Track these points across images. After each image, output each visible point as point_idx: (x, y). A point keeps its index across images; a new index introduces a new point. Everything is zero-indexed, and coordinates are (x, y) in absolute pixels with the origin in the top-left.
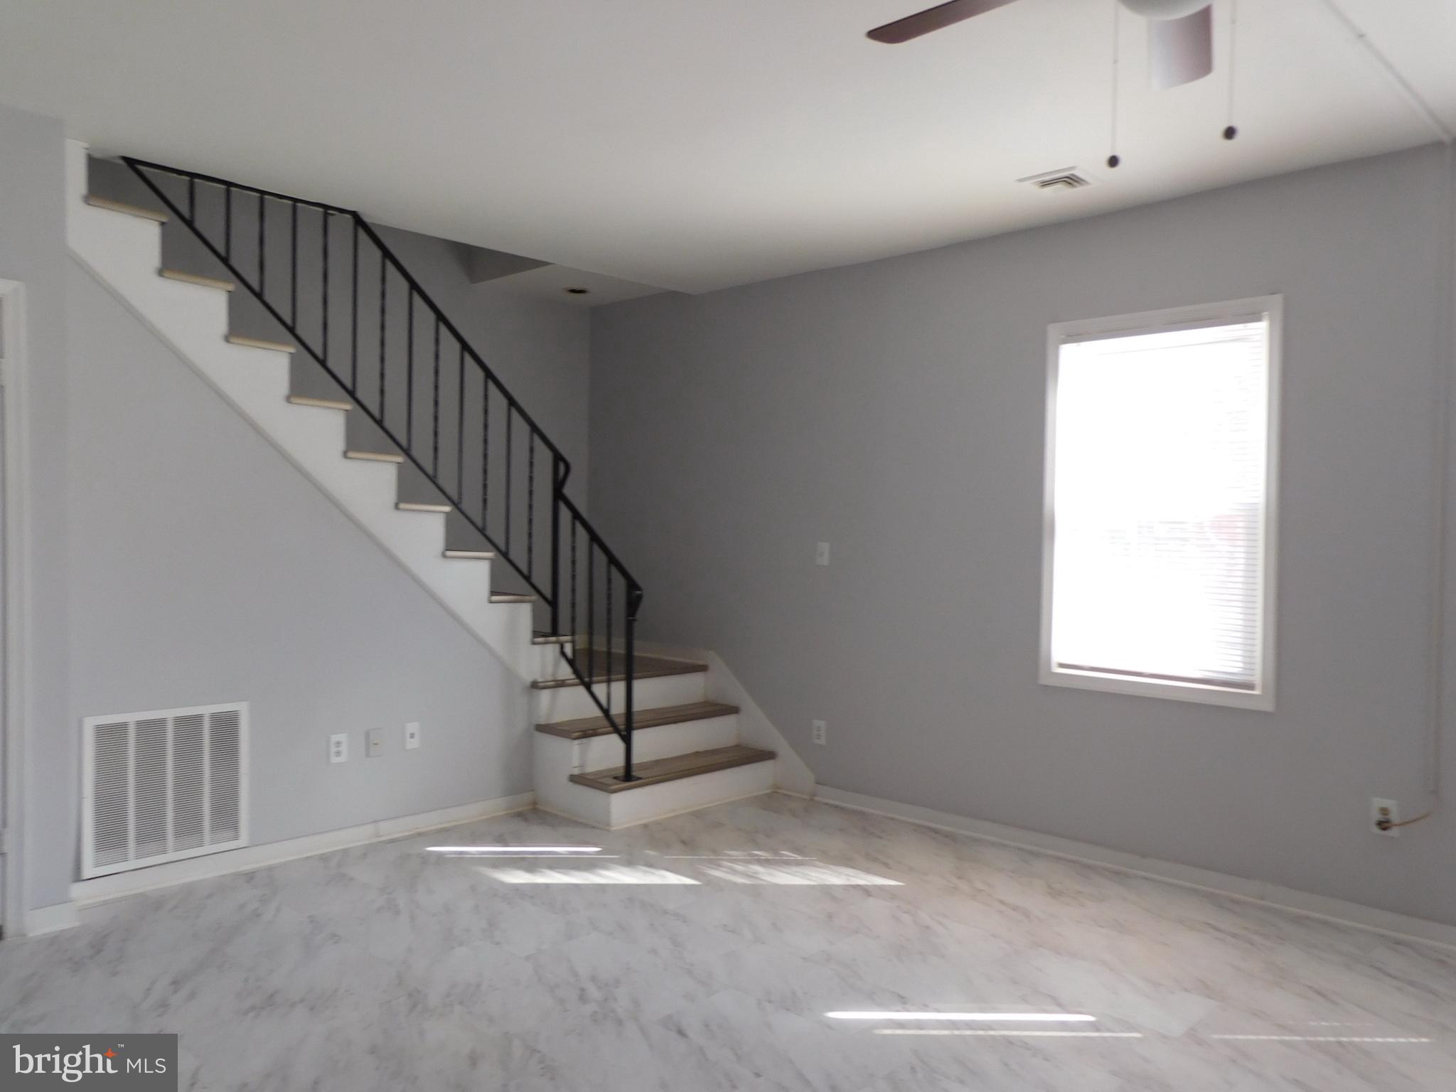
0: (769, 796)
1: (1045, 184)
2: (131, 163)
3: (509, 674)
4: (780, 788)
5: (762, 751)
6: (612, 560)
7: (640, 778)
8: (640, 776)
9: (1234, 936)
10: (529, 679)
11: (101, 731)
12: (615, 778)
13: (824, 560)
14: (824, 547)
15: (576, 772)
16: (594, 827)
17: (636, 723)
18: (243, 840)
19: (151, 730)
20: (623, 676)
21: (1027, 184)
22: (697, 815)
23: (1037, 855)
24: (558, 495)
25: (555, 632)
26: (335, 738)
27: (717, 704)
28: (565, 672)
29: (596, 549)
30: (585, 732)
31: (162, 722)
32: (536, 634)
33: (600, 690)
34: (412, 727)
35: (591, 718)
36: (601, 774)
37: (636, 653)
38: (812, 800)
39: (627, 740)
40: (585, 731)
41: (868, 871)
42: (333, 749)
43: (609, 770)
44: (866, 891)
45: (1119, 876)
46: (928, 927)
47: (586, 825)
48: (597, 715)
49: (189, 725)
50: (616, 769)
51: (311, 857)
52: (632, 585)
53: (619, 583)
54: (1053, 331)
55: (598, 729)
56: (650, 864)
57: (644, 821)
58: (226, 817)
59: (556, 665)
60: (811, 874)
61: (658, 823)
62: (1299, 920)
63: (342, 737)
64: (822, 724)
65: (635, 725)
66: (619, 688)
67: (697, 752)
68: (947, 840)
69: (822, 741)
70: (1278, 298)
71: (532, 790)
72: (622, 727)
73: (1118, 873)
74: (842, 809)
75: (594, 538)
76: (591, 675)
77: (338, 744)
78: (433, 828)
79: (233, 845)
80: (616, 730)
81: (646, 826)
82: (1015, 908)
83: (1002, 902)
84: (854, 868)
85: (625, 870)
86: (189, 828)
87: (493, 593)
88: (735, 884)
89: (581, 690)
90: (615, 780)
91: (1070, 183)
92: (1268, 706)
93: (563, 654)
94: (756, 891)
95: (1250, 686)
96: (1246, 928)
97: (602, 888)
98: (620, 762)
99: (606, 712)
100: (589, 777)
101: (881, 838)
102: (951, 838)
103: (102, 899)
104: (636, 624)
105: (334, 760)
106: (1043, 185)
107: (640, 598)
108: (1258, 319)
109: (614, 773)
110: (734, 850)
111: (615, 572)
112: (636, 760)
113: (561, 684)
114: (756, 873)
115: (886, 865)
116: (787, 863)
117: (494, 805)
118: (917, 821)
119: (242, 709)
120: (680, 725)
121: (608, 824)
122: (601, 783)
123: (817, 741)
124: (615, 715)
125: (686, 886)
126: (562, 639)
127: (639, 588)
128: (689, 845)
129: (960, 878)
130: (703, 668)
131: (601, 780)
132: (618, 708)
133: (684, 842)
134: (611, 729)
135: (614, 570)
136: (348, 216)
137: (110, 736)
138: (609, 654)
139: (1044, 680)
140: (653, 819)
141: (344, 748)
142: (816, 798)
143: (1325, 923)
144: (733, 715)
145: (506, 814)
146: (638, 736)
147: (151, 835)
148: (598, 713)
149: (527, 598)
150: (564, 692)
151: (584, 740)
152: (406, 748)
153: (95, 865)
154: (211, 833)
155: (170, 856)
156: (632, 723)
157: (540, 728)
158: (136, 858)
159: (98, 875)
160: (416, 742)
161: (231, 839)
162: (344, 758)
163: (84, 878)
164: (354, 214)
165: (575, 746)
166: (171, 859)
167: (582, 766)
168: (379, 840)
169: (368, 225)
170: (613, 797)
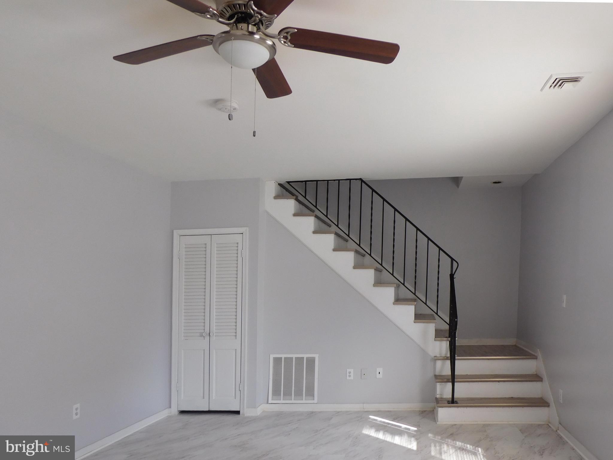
3: (424, 352)
5: (546, 402)
8: (457, 402)
10: (434, 355)
11: (275, 359)
18: (316, 401)
19: (288, 360)
26: (348, 370)
27: (538, 376)
28: (445, 353)
31: (292, 358)
34: (380, 370)
39: (453, 386)
42: (348, 374)
49: (300, 361)
57: (452, 423)
58: (310, 392)
63: (352, 371)
64: (561, 392)
77: (350, 373)
79: (312, 402)
86: (299, 394)
87: (416, 319)
100: (439, 399)
103: (273, 410)
105: (348, 378)
119: (316, 356)
121: (438, 421)
123: (560, 401)
130: (536, 357)
136: (359, 180)
137: (277, 361)
141: (352, 374)
147: (287, 394)
151: (443, 383)
152: (377, 377)
153: (272, 400)
154: (305, 396)
155: (293, 401)
156: (454, 379)
157: (436, 377)
158: (283, 400)
159: (272, 403)
160: (381, 376)
161: (312, 400)
162: (352, 378)
163: (269, 403)
164: (361, 179)
165: (438, 385)
166: (293, 403)
167: (441, 394)
168: (363, 410)
169: (365, 181)
170: (440, 409)
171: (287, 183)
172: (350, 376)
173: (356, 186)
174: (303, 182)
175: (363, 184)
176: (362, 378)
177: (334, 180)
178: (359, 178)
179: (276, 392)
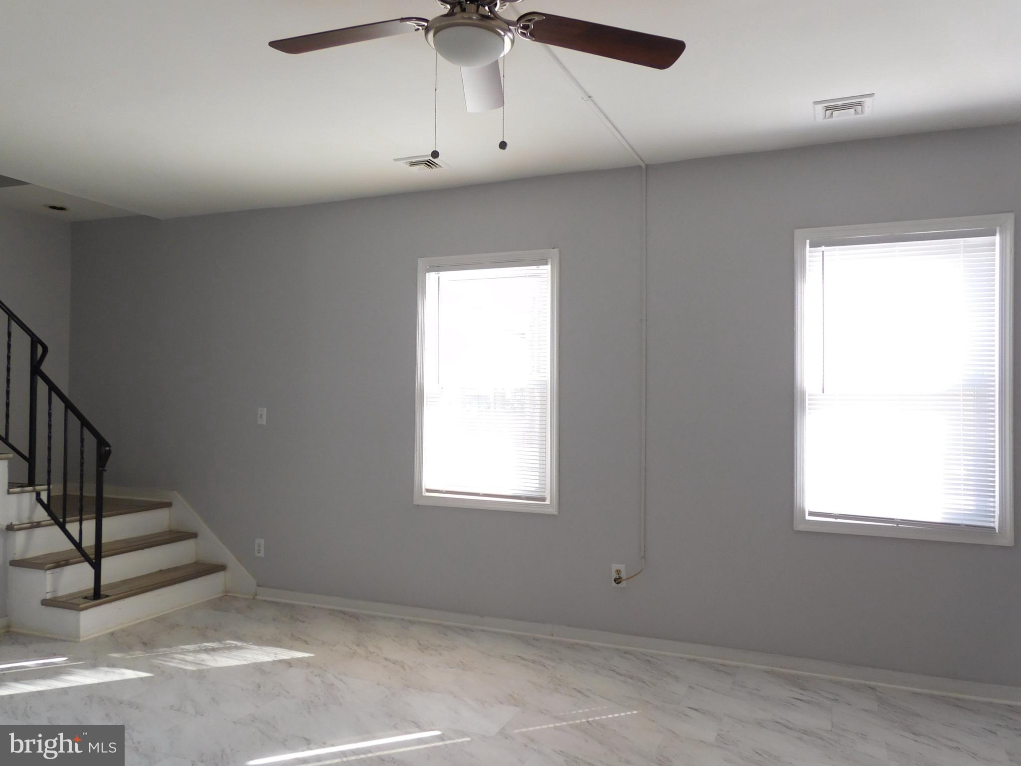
0: (221, 599)
1: (413, 164)
4: (229, 592)
5: (214, 565)
6: (85, 423)
7: (107, 596)
8: (108, 594)
9: (534, 662)
10: (5, 523)
12: (86, 598)
13: (263, 421)
14: (263, 411)
15: (49, 596)
16: (65, 641)
17: (104, 552)
20: (94, 515)
21: (401, 163)
22: (159, 620)
23: (412, 623)
24: (36, 371)
25: (31, 483)
27: (180, 532)
29: (71, 415)
32: (12, 485)
33: (73, 528)
35: (67, 551)
36: (73, 596)
37: (105, 495)
38: (254, 598)
39: (97, 567)
40: (58, 562)
41: (291, 648)
43: (81, 592)
44: (289, 663)
45: (466, 631)
46: (332, 685)
47: (56, 640)
48: (72, 548)
50: (88, 590)
52: (102, 443)
53: (91, 442)
54: (421, 263)
55: (70, 559)
56: (112, 665)
57: (112, 630)
59: (33, 510)
60: (247, 656)
61: (123, 630)
62: (571, 647)
64: (262, 541)
65: (103, 554)
66: (89, 526)
67: (160, 570)
68: (350, 618)
69: (262, 554)
70: (556, 251)
71: (7, 616)
72: (92, 556)
73: (464, 629)
74: (277, 604)
75: (69, 406)
76: (64, 518)
80: (87, 559)
81: (112, 634)
82: (395, 663)
83: (386, 659)
84: (281, 647)
85: (87, 672)
88: (185, 671)
89: (56, 529)
90: (85, 600)
91: (429, 165)
92: (554, 511)
93: (39, 500)
94: (201, 675)
95: (543, 499)
96: (541, 656)
97: (65, 691)
98: (90, 584)
99: (78, 545)
100: (61, 600)
101: (304, 622)
102: (356, 617)
104: (105, 474)
106: (411, 165)
107: (109, 452)
108: (546, 264)
109: (85, 594)
110: (188, 644)
111: (87, 433)
112: (104, 581)
113: (39, 525)
114: (203, 661)
115: (306, 642)
116: (230, 648)
118: (331, 607)
120: (146, 550)
121: (78, 637)
122: (72, 604)
123: (257, 555)
124: (85, 547)
125: (142, 679)
126: (39, 488)
127: (109, 446)
128: (148, 644)
129: (358, 645)
130: (168, 505)
131: (69, 601)
132: (89, 541)
133: (145, 644)
134: (83, 558)
135: (86, 432)
138: (81, 497)
139: (417, 502)
140: (119, 627)
142: (258, 597)
143: (587, 646)
144: (192, 539)
146: (106, 563)
148: (70, 546)
149: (4, 455)
151: (57, 570)
156: (101, 552)
157: (14, 563)
165: (47, 575)
167: (54, 591)
170: (83, 614)
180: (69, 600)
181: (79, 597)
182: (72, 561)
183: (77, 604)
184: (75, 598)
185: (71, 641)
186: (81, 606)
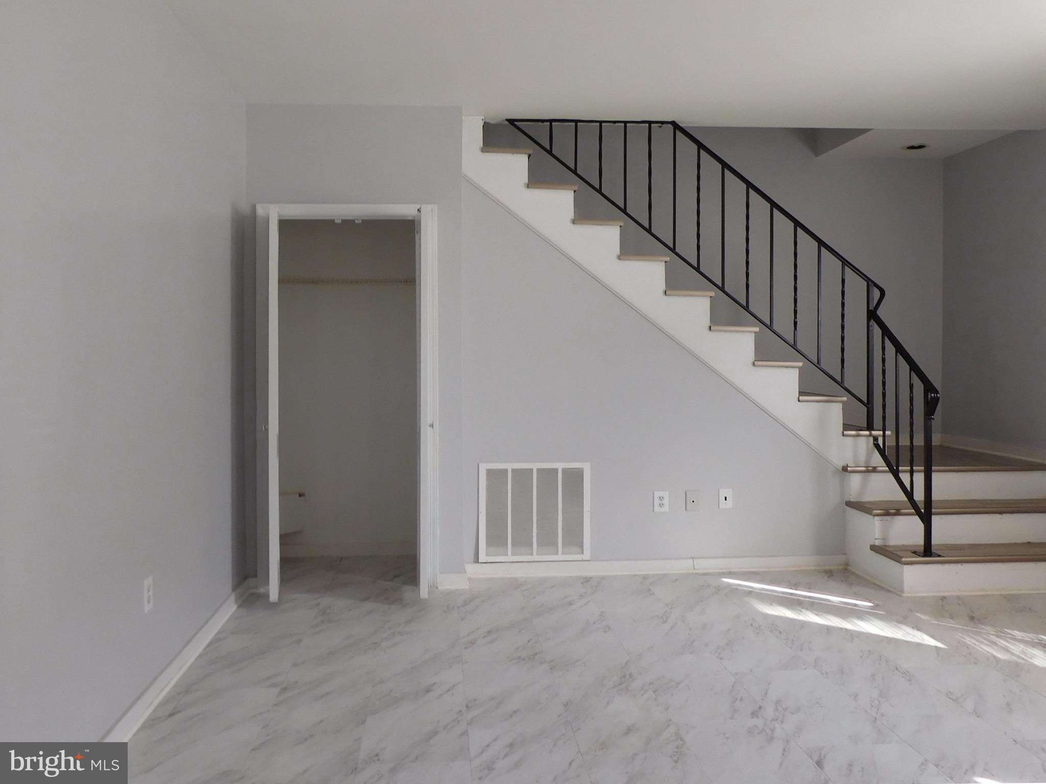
2: (512, 122)
3: (820, 460)
6: (913, 367)
7: (938, 556)
8: (941, 554)
10: (840, 464)
11: (490, 472)
12: (915, 553)
15: (877, 543)
16: (889, 591)
17: (934, 509)
18: (587, 555)
19: (522, 476)
20: (924, 468)
24: (872, 315)
25: (870, 427)
26: (658, 494)
28: (877, 460)
29: (900, 357)
30: (890, 511)
31: (531, 470)
32: (847, 427)
33: (905, 477)
34: (728, 493)
35: (899, 500)
36: (903, 548)
39: (927, 520)
40: (888, 510)
42: (657, 502)
43: (908, 545)
47: (880, 588)
48: (904, 500)
49: (548, 475)
51: (636, 575)
52: (929, 387)
57: (946, 594)
58: (574, 538)
59: (869, 455)
61: (958, 598)
63: (666, 494)
65: (933, 511)
66: (919, 479)
71: (845, 554)
72: (923, 511)
75: (900, 350)
76: (897, 465)
77: (661, 498)
78: (743, 570)
79: (579, 557)
80: (917, 512)
81: (943, 598)
86: (548, 541)
87: (801, 393)
89: (890, 477)
90: (914, 554)
93: (877, 446)
98: (920, 540)
99: (909, 494)
100: (890, 549)
103: (490, 576)
105: (657, 509)
109: (916, 549)
111: (915, 378)
112: (935, 540)
113: (874, 470)
117: (807, 561)
119: (586, 466)
121: (902, 591)
122: (896, 555)
124: (916, 499)
125: (938, 652)
126: (874, 433)
127: (937, 392)
128: (975, 620)
131: (898, 553)
132: (919, 494)
134: (913, 511)
135: (914, 376)
136: (670, 125)
137: (496, 477)
138: (912, 447)
141: (666, 502)
145: (815, 569)
146: (937, 522)
147: (522, 542)
148: (903, 497)
149: (839, 399)
150: (874, 476)
151: (888, 518)
152: (720, 507)
153: (487, 555)
154: (563, 547)
155: (535, 557)
156: (931, 509)
157: (849, 504)
158: (512, 555)
159: (488, 561)
160: (729, 504)
161: (578, 553)
162: (666, 508)
163: (480, 561)
164: (673, 123)
165: (876, 521)
166: (536, 560)
167: (883, 539)
168: (694, 571)
169: (684, 128)
170: (906, 568)
171: (507, 123)
172: (661, 505)
173: (663, 137)
174: (545, 123)
175: (678, 133)
176: (688, 509)
177: (615, 122)
178: (670, 120)
179: (496, 539)
180: (895, 551)
181: (908, 550)
182: (903, 511)
183: (899, 556)
184: (902, 551)
185: (895, 593)
186: (903, 559)
